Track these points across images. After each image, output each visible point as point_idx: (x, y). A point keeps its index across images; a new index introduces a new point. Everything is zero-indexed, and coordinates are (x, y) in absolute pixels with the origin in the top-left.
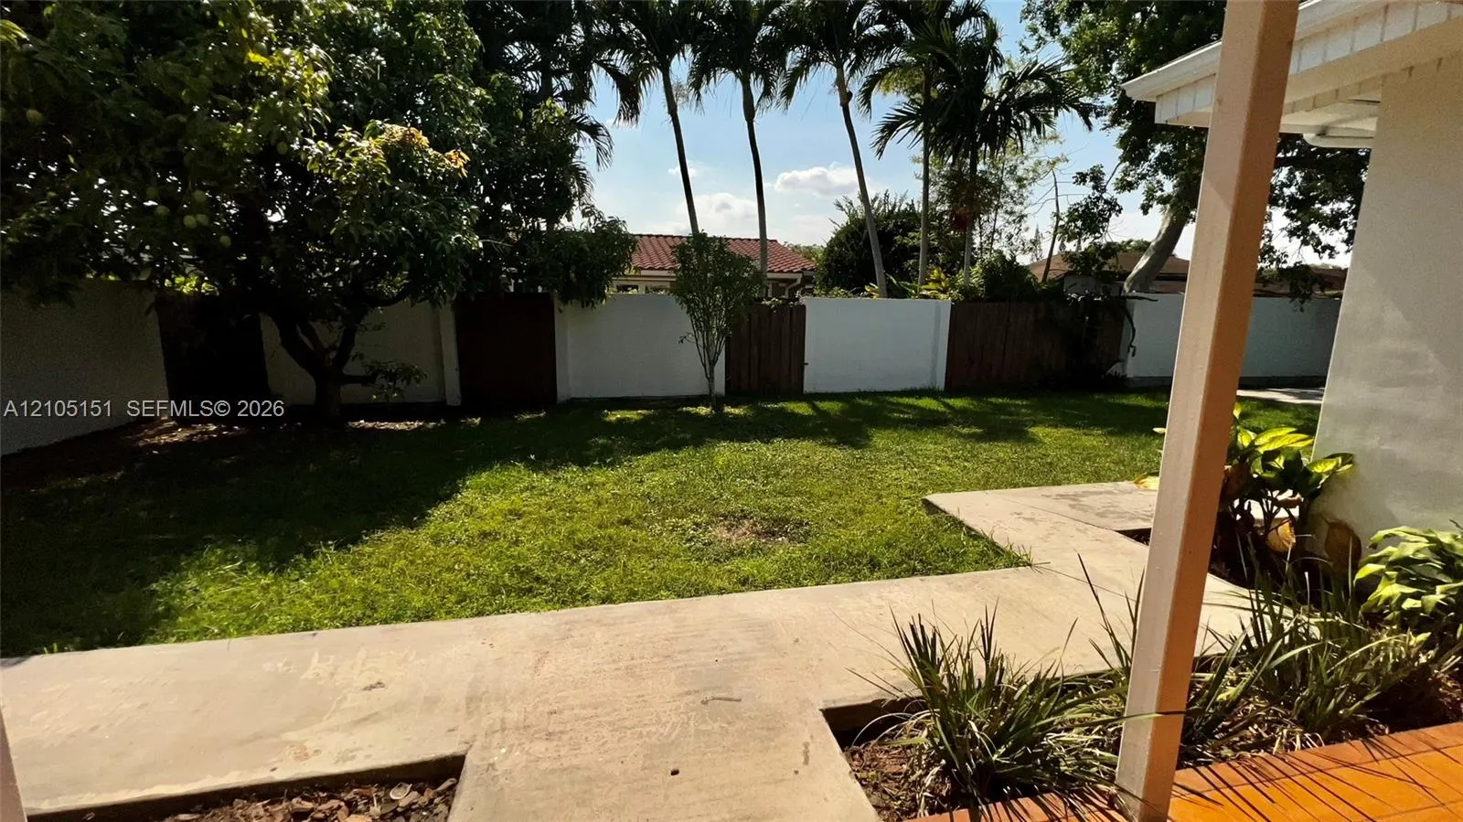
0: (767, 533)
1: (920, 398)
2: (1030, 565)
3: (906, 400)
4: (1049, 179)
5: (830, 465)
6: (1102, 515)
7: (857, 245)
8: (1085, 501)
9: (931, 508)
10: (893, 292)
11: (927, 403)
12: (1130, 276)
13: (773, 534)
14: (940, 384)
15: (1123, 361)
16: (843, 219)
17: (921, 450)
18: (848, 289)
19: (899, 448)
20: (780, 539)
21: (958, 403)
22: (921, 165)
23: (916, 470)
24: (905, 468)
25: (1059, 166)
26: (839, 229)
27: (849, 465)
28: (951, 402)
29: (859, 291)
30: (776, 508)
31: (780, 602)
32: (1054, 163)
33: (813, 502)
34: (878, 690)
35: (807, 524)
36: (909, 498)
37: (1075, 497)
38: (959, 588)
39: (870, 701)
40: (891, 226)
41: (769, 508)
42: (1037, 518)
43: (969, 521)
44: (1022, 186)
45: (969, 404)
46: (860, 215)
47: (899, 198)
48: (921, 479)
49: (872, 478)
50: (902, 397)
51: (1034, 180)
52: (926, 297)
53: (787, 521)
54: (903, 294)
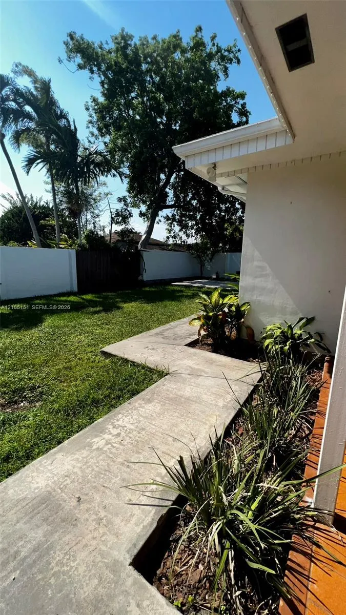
0: (9, 403)
1: (69, 296)
2: (169, 374)
3: (63, 298)
4: (106, 201)
5: (37, 342)
6: (175, 339)
7: (19, 220)
8: (166, 334)
9: (107, 355)
10: (45, 245)
11: (72, 298)
12: (140, 243)
13: (16, 402)
14: (75, 289)
15: (142, 275)
16: (8, 206)
17: (84, 323)
18: (20, 243)
19: (73, 324)
20: (22, 404)
21: (89, 297)
22: (50, 186)
23: (86, 334)
24: (80, 334)
25: (109, 196)
26: (7, 210)
27: (49, 340)
28: (84, 297)
29: (25, 244)
30: (12, 383)
31: (50, 468)
32: (107, 195)
33: (37, 370)
34: (153, 510)
35: (39, 387)
36: (92, 351)
37: (161, 333)
38: (149, 401)
39: (155, 525)
40: (37, 212)
41: (6, 383)
42: (155, 347)
43: (130, 358)
44: (96, 202)
45: (94, 297)
46: (19, 204)
47: (38, 199)
48: (92, 339)
49: (66, 345)
50: (60, 297)
51: (100, 200)
52: (61, 248)
53: (22, 389)
54: (49, 246)
